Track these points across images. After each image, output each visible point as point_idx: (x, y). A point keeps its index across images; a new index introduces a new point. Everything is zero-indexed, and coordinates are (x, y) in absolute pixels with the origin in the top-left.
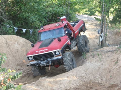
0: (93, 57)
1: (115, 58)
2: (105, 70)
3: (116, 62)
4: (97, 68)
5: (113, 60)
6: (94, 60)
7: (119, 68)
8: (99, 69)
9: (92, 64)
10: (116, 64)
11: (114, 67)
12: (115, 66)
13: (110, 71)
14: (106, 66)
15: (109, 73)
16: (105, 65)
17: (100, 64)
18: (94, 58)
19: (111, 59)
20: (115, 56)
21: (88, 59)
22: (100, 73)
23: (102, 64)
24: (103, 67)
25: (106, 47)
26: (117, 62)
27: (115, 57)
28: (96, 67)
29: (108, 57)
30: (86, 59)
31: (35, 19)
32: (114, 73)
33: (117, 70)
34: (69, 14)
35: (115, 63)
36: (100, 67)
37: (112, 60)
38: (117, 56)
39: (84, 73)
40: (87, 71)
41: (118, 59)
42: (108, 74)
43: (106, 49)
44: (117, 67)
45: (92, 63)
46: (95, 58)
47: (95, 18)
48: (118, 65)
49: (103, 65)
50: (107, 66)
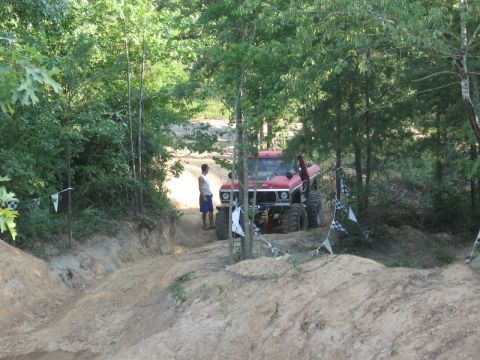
0: (205, 298)
1: (269, 302)
2: (237, 344)
3: (271, 314)
4: (213, 338)
5: (265, 309)
6: (206, 309)
7: (281, 335)
8: (220, 340)
9: (196, 325)
10: (271, 322)
11: (265, 333)
12: (270, 329)
13: (252, 348)
14: (240, 331)
15: (250, 353)
16: (237, 326)
17: (221, 324)
18: (208, 301)
19: (259, 307)
20: (269, 295)
21: (190, 305)
22: (223, 354)
23: (229, 324)
24: (230, 333)
25: (247, 261)
26: (276, 315)
27: (271, 298)
28: (209, 334)
29: (250, 296)
30: (184, 304)
31: (22, 168)
32: (267, 351)
33: (277, 342)
34: (142, 136)
35: (268, 317)
36: (220, 335)
37: (260, 310)
38: (278, 293)
39: (170, 357)
40: (179, 350)
41: (278, 305)
42: (248, 356)
43: (246, 269)
44: (276, 334)
45: (199, 322)
46: (211, 303)
47: (214, 158)
48: (277, 326)
49: (233, 328)
50: (243, 328)
